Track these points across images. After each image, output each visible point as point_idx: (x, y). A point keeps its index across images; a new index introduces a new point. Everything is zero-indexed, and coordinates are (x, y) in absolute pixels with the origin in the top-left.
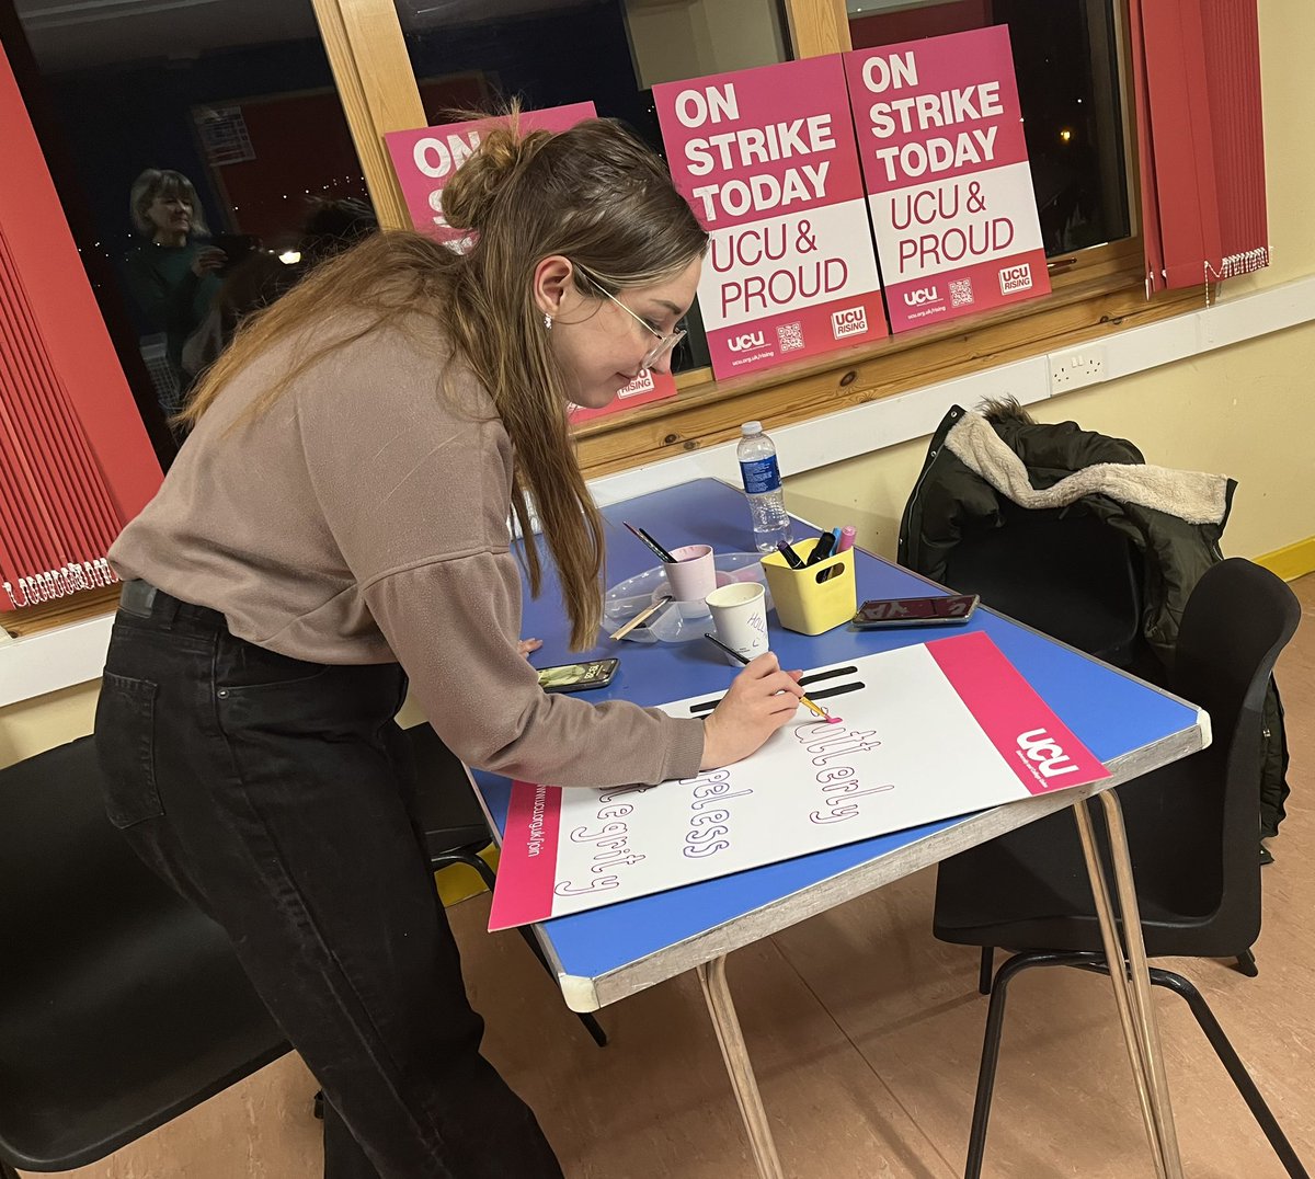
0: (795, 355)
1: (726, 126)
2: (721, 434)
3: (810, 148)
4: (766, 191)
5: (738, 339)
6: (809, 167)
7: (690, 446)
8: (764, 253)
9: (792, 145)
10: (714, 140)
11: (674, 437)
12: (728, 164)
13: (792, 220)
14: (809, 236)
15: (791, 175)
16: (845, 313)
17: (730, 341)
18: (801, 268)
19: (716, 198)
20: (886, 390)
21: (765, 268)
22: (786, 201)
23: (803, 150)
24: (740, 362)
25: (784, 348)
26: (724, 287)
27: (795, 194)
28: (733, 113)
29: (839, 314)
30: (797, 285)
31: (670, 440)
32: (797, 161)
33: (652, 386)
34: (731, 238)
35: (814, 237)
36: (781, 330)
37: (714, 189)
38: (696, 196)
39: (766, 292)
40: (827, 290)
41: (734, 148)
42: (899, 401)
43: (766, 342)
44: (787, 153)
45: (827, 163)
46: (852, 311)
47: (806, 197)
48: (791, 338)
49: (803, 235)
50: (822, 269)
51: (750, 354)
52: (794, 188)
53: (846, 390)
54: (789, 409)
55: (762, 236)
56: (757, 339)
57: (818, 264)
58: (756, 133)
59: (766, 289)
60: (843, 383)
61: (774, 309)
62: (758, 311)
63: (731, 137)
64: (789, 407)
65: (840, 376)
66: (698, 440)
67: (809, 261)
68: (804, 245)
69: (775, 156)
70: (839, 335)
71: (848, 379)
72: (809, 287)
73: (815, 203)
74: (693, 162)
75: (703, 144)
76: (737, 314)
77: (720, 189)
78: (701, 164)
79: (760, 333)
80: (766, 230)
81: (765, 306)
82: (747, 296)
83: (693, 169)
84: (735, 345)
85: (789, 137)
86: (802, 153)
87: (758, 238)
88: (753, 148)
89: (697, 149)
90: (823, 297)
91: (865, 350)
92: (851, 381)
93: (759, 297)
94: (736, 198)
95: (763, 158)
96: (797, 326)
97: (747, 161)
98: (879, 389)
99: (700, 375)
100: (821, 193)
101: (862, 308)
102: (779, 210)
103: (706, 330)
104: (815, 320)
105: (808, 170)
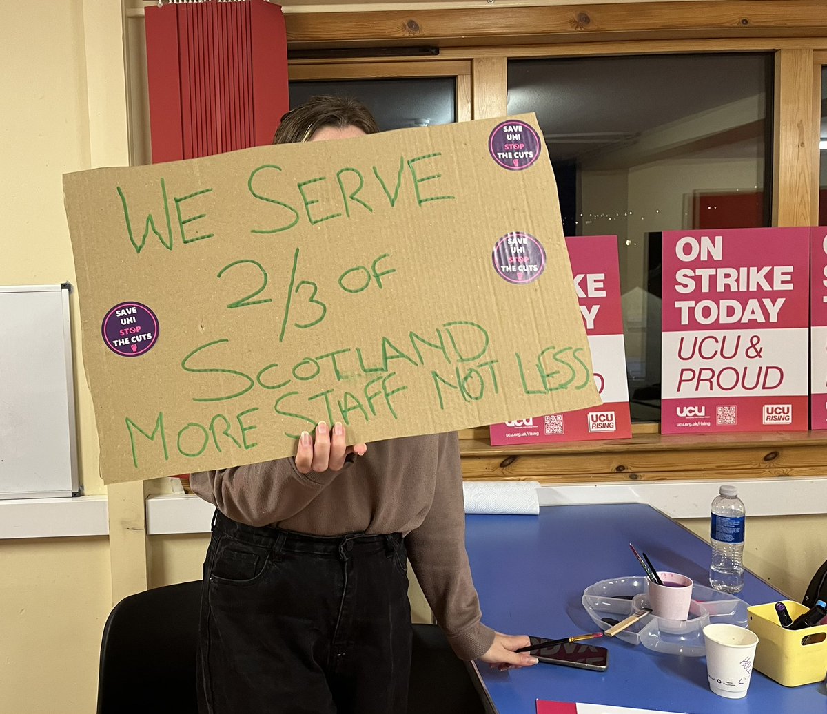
0: (727, 429)
1: (711, 263)
2: (659, 474)
3: (772, 287)
4: (731, 311)
5: (685, 408)
6: (769, 300)
7: (634, 477)
8: (719, 353)
9: (758, 283)
10: (699, 272)
11: (624, 468)
12: (705, 288)
13: (747, 334)
14: (758, 347)
15: (753, 303)
16: (775, 406)
17: (678, 409)
18: (746, 368)
19: (691, 310)
20: (802, 471)
21: (718, 364)
22: (745, 320)
23: (766, 287)
24: (683, 425)
25: (719, 422)
26: (683, 370)
27: (753, 317)
28: (717, 255)
29: (770, 407)
30: (740, 379)
31: (620, 469)
32: (760, 294)
33: (614, 428)
34: (696, 338)
35: (761, 349)
36: (720, 409)
37: (692, 304)
38: (676, 306)
39: (714, 380)
40: (764, 387)
41: (713, 279)
42: (812, 482)
43: (705, 415)
44: (753, 288)
45: (783, 300)
46: (781, 406)
47: (761, 319)
48: (727, 416)
49: (753, 346)
50: (763, 373)
51: (692, 421)
52: (753, 312)
53: (767, 464)
54: (718, 468)
55: (720, 341)
56: (700, 411)
57: (761, 368)
58: (732, 272)
59: (715, 378)
60: (766, 459)
61: (717, 393)
62: (705, 392)
63: (712, 271)
64: (718, 467)
65: (765, 453)
66: (641, 474)
67: (754, 365)
68: (752, 352)
69: (743, 288)
70: (766, 422)
71: (771, 456)
72: (750, 382)
73: (768, 325)
74: (680, 284)
75: (690, 273)
76: (688, 391)
77: (696, 305)
78: (685, 286)
79: (703, 408)
80: (724, 337)
81: (711, 389)
82: (699, 380)
83: (679, 289)
84: (682, 412)
85: (756, 278)
86: (765, 289)
87: (717, 341)
88: (727, 281)
89: (685, 276)
90: (759, 392)
91: (787, 438)
92: (773, 458)
93: (708, 383)
94: (706, 312)
95: (734, 288)
96: (733, 408)
97: (720, 288)
98: (795, 469)
99: (650, 428)
100: (773, 319)
101: (790, 406)
102: (738, 325)
103: (662, 398)
104: (750, 408)
105: (767, 302)
